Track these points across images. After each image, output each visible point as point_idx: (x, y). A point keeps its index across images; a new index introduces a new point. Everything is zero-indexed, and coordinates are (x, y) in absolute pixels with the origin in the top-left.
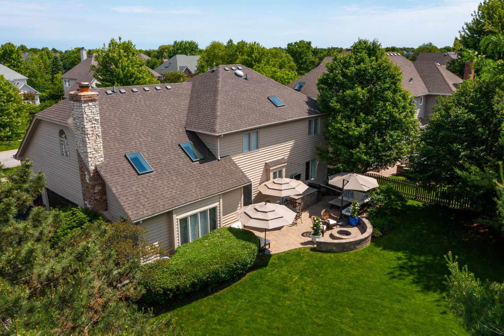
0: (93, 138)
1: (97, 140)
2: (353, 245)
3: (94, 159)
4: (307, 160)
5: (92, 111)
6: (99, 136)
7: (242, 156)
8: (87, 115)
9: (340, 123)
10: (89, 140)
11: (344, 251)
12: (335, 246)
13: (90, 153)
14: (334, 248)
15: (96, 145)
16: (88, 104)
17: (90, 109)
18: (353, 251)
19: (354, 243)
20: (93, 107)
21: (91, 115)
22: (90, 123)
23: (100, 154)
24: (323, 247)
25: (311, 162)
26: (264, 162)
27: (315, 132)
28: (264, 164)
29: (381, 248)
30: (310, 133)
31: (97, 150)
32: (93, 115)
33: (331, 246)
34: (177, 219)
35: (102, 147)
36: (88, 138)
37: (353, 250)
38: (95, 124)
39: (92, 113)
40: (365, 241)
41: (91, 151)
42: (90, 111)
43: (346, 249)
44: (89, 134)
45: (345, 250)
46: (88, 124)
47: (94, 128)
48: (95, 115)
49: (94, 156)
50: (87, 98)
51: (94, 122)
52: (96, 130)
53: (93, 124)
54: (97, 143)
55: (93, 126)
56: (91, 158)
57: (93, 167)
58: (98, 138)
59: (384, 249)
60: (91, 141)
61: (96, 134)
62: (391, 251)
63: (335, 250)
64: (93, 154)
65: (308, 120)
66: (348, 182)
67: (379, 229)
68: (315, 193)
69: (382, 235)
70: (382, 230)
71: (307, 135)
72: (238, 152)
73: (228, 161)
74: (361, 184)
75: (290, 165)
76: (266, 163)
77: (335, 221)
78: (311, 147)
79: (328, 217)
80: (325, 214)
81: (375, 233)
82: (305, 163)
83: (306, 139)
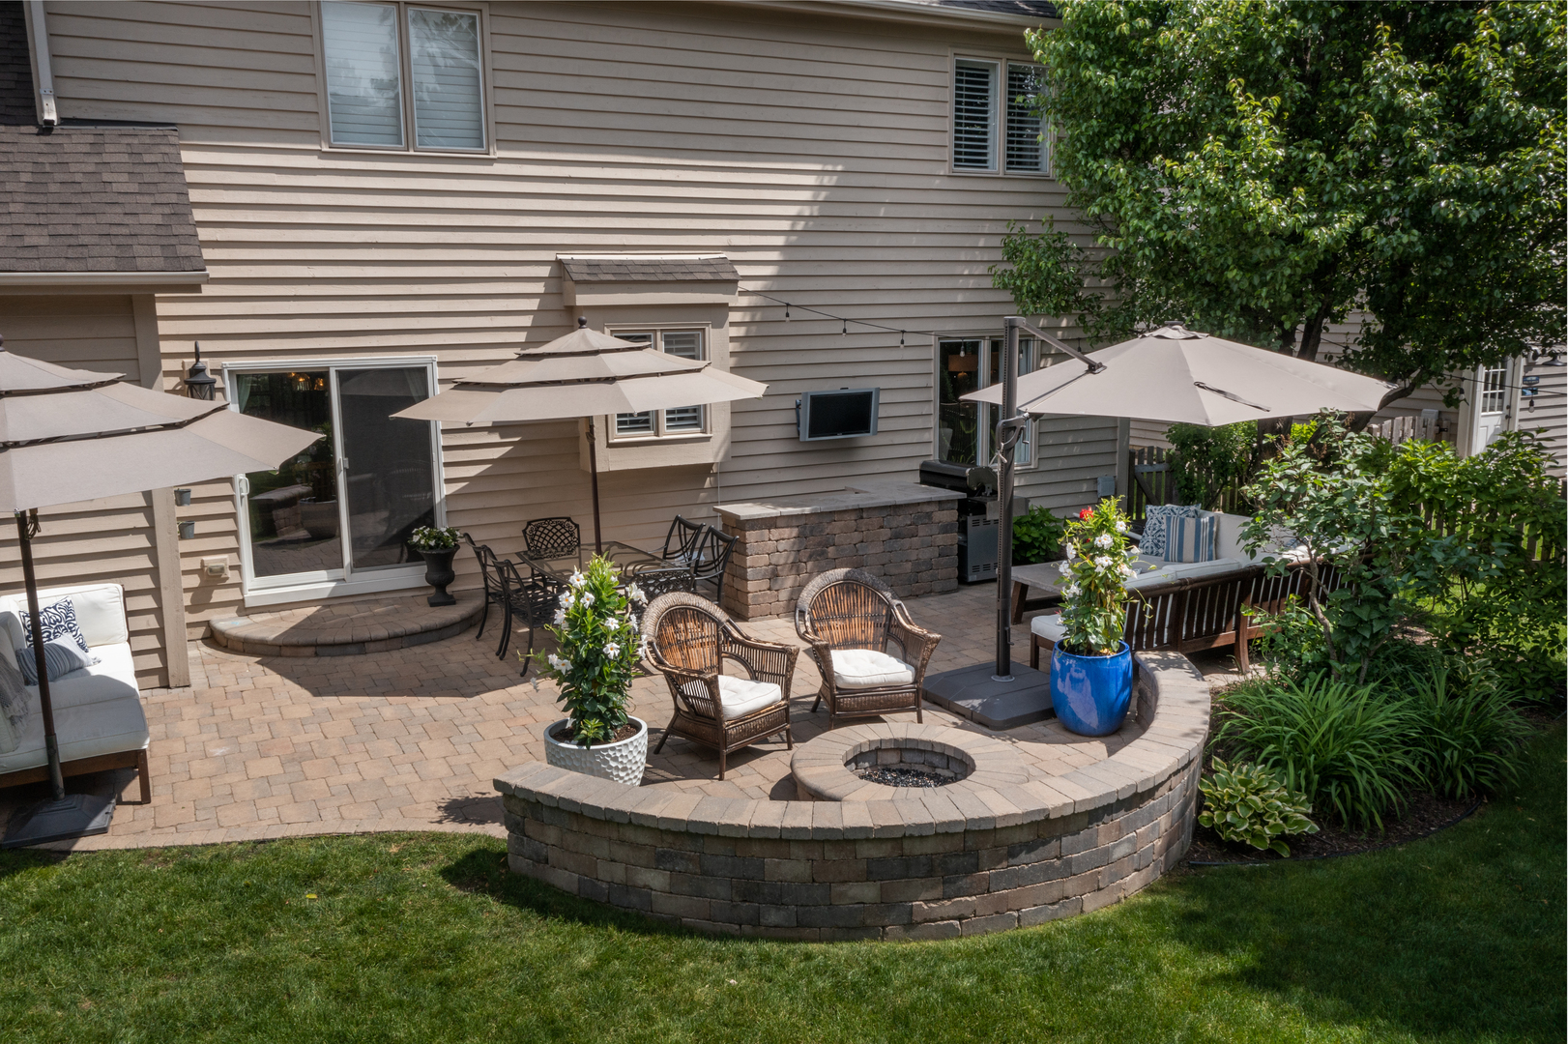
2: (869, 876)
4: (956, 329)
7: (313, 162)
11: (755, 922)
12: (660, 861)
14: (655, 879)
18: (863, 947)
19: (867, 851)
24: (553, 855)
25: (986, 346)
26: (550, 256)
27: (1020, 154)
28: (545, 271)
29: (1220, 965)
30: (970, 151)
33: (621, 852)
37: (875, 932)
40: (1026, 862)
43: (778, 903)
45: (773, 917)
59: (1263, 978)
62: (1341, 1019)
63: (669, 905)
65: (950, 52)
66: (1093, 368)
67: (1298, 776)
68: (929, 515)
69: (1310, 827)
70: (1325, 781)
71: (948, 154)
72: (272, 120)
73: (117, 147)
74: (1198, 385)
75: (780, 314)
76: (559, 262)
77: (902, 667)
78: (981, 244)
79: (871, 632)
80: (844, 610)
81: (1231, 808)
82: (932, 340)
83: (937, 183)
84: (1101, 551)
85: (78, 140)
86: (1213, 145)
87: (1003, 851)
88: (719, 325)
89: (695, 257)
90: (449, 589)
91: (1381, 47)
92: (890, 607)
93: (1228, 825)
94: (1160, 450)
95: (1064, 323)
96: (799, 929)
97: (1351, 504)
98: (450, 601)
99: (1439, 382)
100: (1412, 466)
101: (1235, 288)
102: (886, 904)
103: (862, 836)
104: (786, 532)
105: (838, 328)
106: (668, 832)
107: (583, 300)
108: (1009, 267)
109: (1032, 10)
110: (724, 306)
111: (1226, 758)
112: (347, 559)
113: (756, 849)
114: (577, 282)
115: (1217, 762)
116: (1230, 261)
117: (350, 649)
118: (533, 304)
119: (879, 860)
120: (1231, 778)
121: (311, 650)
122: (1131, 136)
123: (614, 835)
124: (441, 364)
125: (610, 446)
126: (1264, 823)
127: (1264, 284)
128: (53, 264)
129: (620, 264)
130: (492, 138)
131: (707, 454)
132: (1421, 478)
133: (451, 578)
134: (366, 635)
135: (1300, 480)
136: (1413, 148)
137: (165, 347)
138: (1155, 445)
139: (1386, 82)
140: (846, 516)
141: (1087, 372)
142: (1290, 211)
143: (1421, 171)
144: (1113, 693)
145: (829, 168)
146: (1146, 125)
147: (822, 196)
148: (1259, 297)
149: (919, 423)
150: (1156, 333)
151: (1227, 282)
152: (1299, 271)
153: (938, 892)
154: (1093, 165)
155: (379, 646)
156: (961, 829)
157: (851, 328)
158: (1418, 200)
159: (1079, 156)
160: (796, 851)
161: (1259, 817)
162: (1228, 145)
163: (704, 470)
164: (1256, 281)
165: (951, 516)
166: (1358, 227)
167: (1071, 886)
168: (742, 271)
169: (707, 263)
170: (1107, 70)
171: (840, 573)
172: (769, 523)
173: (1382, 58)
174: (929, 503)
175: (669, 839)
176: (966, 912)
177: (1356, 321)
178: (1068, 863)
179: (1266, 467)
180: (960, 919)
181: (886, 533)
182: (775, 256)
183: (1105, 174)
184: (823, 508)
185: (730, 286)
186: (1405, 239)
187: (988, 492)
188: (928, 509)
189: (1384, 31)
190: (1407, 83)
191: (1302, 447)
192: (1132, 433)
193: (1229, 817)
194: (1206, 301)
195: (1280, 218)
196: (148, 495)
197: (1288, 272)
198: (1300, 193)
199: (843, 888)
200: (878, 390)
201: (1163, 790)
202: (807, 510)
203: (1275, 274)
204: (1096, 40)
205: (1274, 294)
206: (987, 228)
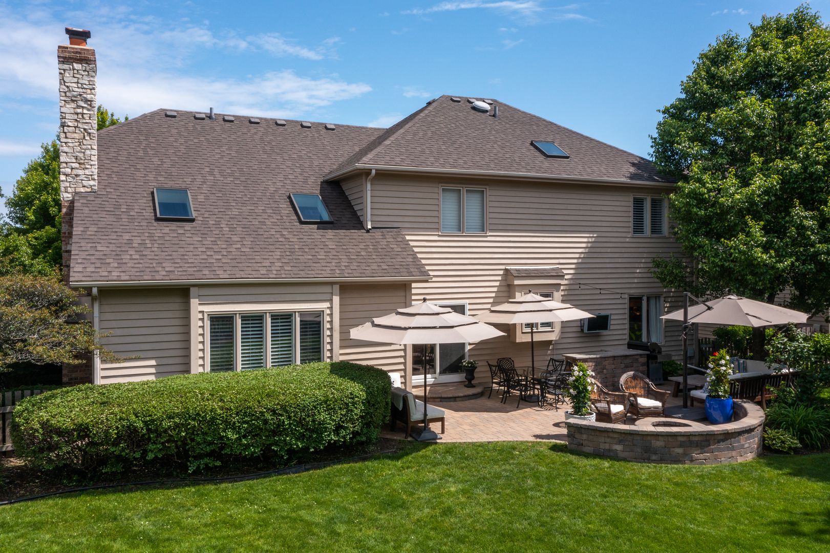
0: (76, 136)
1: (85, 142)
2: (680, 446)
3: (74, 178)
4: (635, 292)
5: (80, 81)
6: (89, 134)
7: (436, 238)
8: (68, 87)
9: (699, 180)
10: (66, 137)
12: (620, 442)
13: (65, 165)
14: (619, 447)
15: (81, 152)
16: (73, 66)
17: (75, 75)
19: (680, 439)
20: (83, 73)
21: (77, 90)
22: (73, 105)
23: (87, 172)
24: (585, 443)
25: (645, 298)
26: (503, 267)
27: (656, 229)
28: (501, 272)
30: (638, 227)
31: (82, 162)
32: (81, 90)
33: (608, 440)
34: (202, 312)
35: (95, 158)
36: (65, 133)
37: (683, 462)
38: (83, 107)
39: (80, 85)
40: (722, 445)
41: (69, 160)
42: (76, 80)
43: (655, 453)
44: (69, 126)
45: (654, 457)
46: (68, 106)
47: (80, 116)
48: (84, 91)
49: (75, 172)
50: (69, 52)
51: (82, 104)
52: (84, 121)
53: (79, 107)
54: (84, 147)
55: (79, 111)
56: (67, 175)
57: (70, 195)
58: (87, 138)
60: (70, 140)
61: (85, 129)
63: (623, 454)
64: (72, 169)
65: (631, 194)
66: (709, 308)
67: (793, 432)
68: (637, 360)
69: (799, 445)
70: (802, 434)
71: (631, 230)
72: (426, 225)
73: (389, 236)
74: (747, 314)
75: (577, 287)
76: (506, 270)
77: (658, 402)
78: (643, 261)
79: (643, 392)
80: (634, 385)
81: (775, 439)
82: (626, 296)
83: (628, 240)
84: (722, 365)
85: (378, 234)
86: (741, 236)
87: (716, 441)
88: (558, 291)
89: (549, 267)
90: (473, 382)
91: (796, 207)
92: (648, 384)
93: (774, 444)
94: (709, 339)
95: (673, 290)
96: (661, 460)
97: (802, 352)
98: (473, 386)
99: (823, 314)
100: (818, 342)
101: (750, 282)
102: (685, 454)
103: (679, 434)
104: (591, 364)
105: (598, 292)
106: (624, 433)
107: (517, 282)
108: (656, 270)
109: (660, 180)
110: (560, 285)
111: (770, 428)
112: (438, 370)
113: (649, 438)
114: (515, 276)
115: (767, 428)
116: (748, 273)
117: (451, 400)
118: (497, 284)
119: (683, 441)
120: (771, 432)
121: (439, 400)
122: (708, 229)
123: (606, 435)
124: (469, 304)
125: (523, 333)
126: (785, 444)
127: (760, 281)
128: (393, 274)
129: (526, 270)
130: (488, 229)
131: (553, 337)
132: (821, 346)
133: (473, 378)
134: (457, 395)
135: (784, 344)
136: (809, 238)
137: (414, 297)
138: (707, 337)
139: (798, 218)
140: (610, 359)
141: (707, 310)
142: (770, 257)
143: (813, 246)
144: (728, 411)
145: (591, 235)
146: (713, 226)
147: (589, 245)
148: (759, 285)
149: (622, 327)
150: (728, 297)
151: (746, 279)
152: (772, 277)
153: (699, 452)
154: (695, 239)
155: (460, 399)
156: (705, 433)
157: (602, 292)
158: (812, 255)
159: (690, 236)
160: (660, 438)
161: (783, 442)
162: (746, 236)
163: (549, 343)
164: (758, 279)
165: (643, 360)
166: (792, 263)
167: (734, 453)
168: (565, 272)
169: (553, 269)
170: (700, 208)
171: (631, 373)
172: (585, 360)
173: (797, 210)
174: (637, 355)
175: (623, 435)
176: (707, 458)
177: (788, 292)
178: (733, 446)
179: (773, 340)
180: (705, 460)
181: (623, 365)
182: (573, 266)
183: (700, 242)
184: (603, 356)
185: (562, 277)
186: (809, 267)
187: (657, 352)
188: (637, 357)
189: (797, 202)
190: (806, 218)
191: (784, 334)
192: (699, 332)
193: (774, 442)
194: (738, 285)
195: (766, 260)
196: (405, 345)
197: (769, 277)
198: (772, 252)
199: (673, 449)
200: (611, 314)
201: (756, 430)
202: (598, 356)
203: (764, 278)
204: (696, 199)
205: (764, 284)
206: (645, 255)
